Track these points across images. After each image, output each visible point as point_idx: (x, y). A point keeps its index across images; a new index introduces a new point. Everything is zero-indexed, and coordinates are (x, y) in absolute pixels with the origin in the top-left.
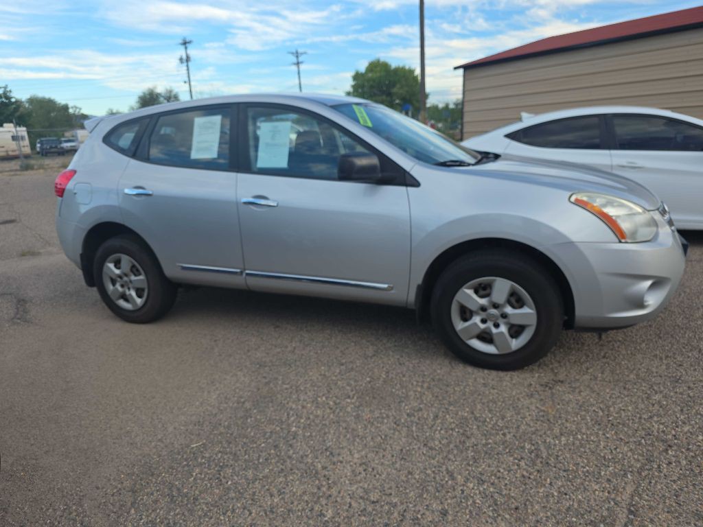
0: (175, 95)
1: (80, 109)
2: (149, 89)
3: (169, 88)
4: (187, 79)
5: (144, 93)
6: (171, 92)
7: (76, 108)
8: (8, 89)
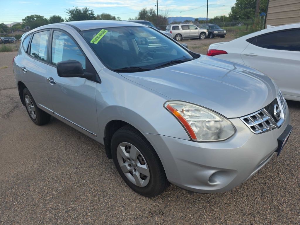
0: (154, 11)
1: (120, 18)
2: (144, 9)
3: (151, 8)
4: (156, 5)
5: (141, 11)
6: (152, 10)
7: (119, 18)
8: (93, 11)
